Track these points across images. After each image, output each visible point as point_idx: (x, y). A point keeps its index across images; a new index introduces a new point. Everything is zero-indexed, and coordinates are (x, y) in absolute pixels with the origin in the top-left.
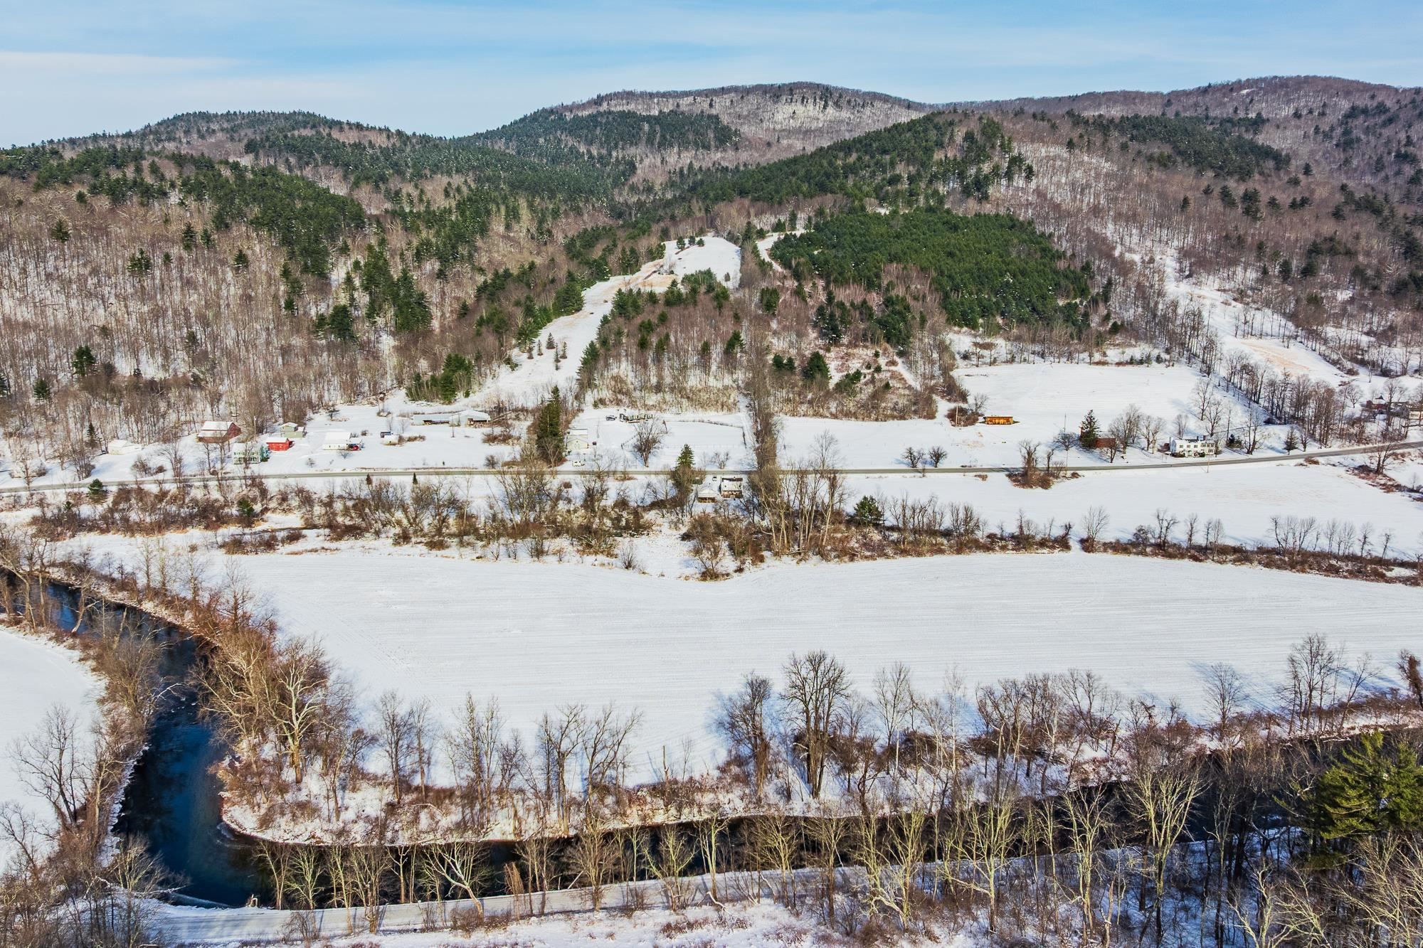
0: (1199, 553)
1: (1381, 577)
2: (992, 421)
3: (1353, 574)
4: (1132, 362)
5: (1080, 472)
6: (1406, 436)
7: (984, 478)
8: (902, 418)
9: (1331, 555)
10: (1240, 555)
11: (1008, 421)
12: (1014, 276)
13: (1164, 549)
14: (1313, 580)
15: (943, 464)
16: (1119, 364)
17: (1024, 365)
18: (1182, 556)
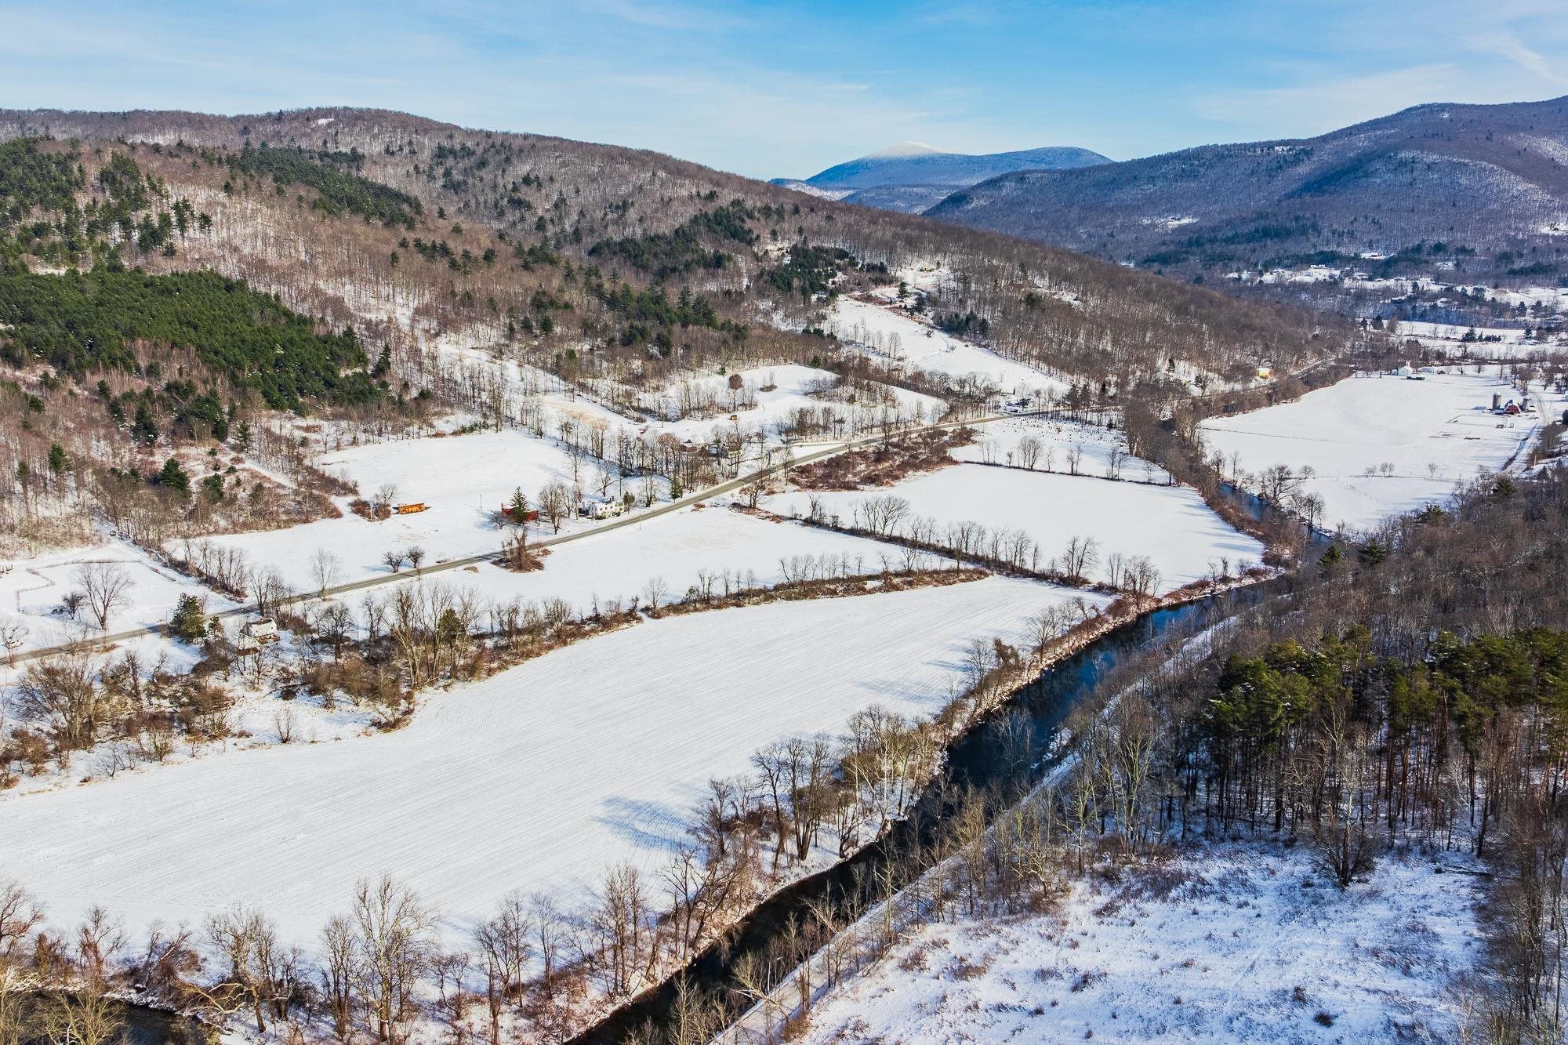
0: (738, 599)
1: (864, 591)
2: (403, 510)
3: (847, 592)
4: (464, 430)
5: (549, 548)
6: (736, 473)
7: (475, 570)
8: (306, 521)
9: (823, 582)
10: (767, 595)
11: (420, 508)
12: (284, 348)
13: (707, 602)
14: (823, 602)
15: (424, 563)
16: (454, 434)
17: (370, 446)
18: (727, 605)
